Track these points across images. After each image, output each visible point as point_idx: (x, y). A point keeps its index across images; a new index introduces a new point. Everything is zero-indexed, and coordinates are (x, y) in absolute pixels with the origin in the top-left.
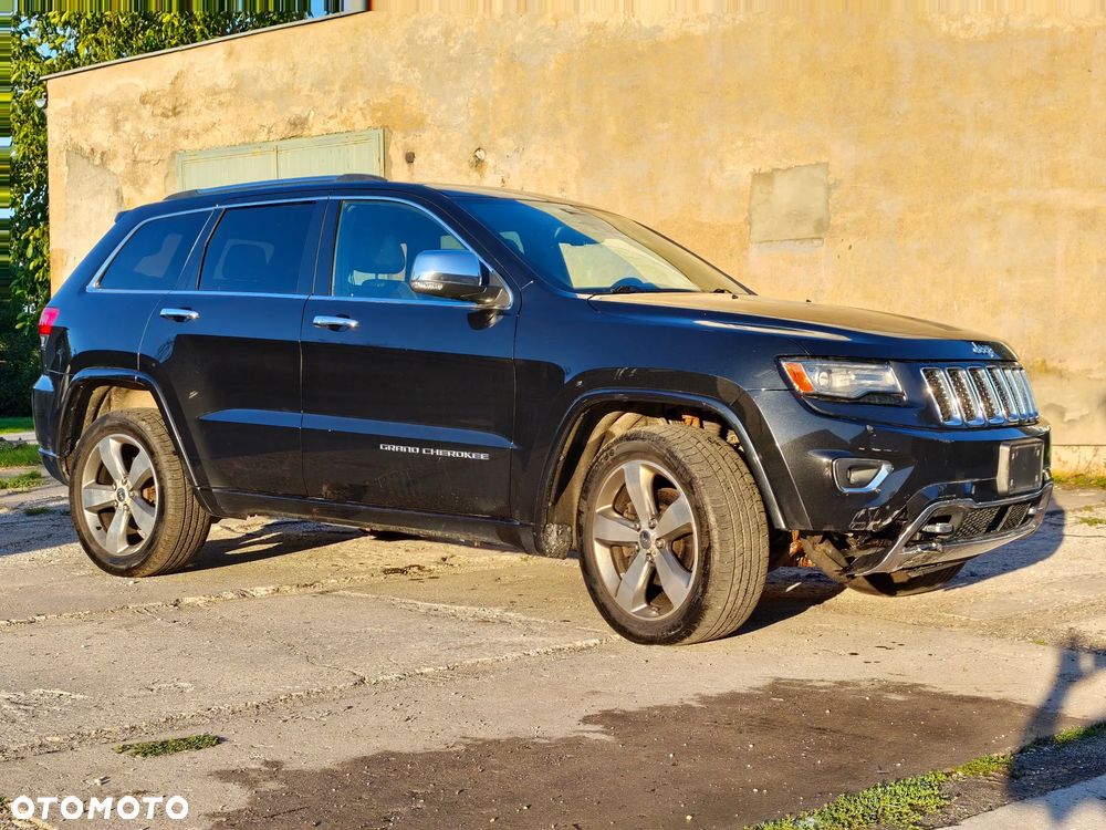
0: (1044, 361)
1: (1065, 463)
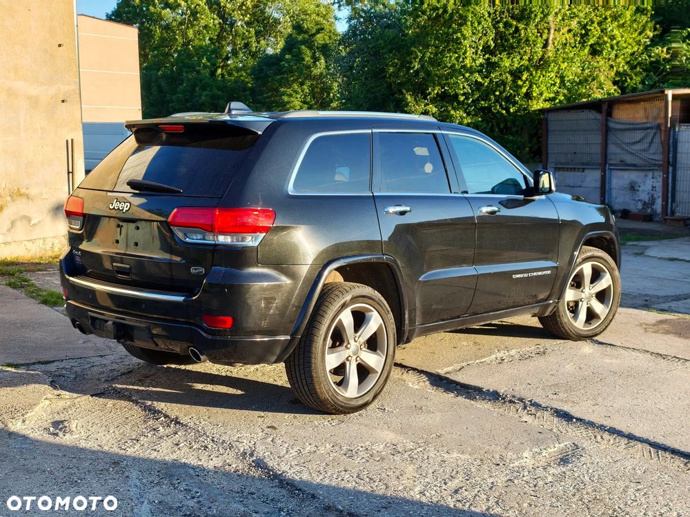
0: (19, 189)
1: (30, 250)
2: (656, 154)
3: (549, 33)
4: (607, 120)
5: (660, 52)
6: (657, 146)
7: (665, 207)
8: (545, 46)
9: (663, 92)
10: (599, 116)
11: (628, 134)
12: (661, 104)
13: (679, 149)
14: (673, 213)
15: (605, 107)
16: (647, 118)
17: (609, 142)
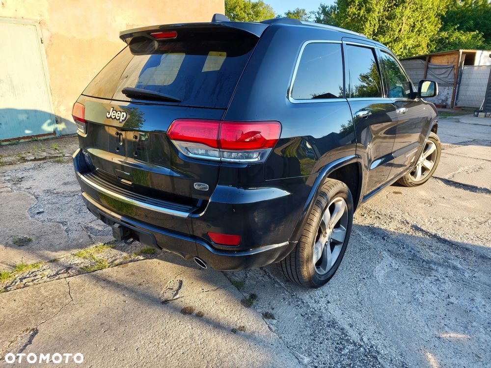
2: (451, 78)
3: (402, 25)
4: (428, 64)
5: (444, 34)
6: (452, 76)
7: (452, 102)
8: (400, 31)
9: (459, 50)
10: (424, 62)
11: (438, 70)
12: (457, 56)
13: (463, 77)
14: (456, 104)
15: (427, 58)
16: (448, 63)
17: (428, 74)
